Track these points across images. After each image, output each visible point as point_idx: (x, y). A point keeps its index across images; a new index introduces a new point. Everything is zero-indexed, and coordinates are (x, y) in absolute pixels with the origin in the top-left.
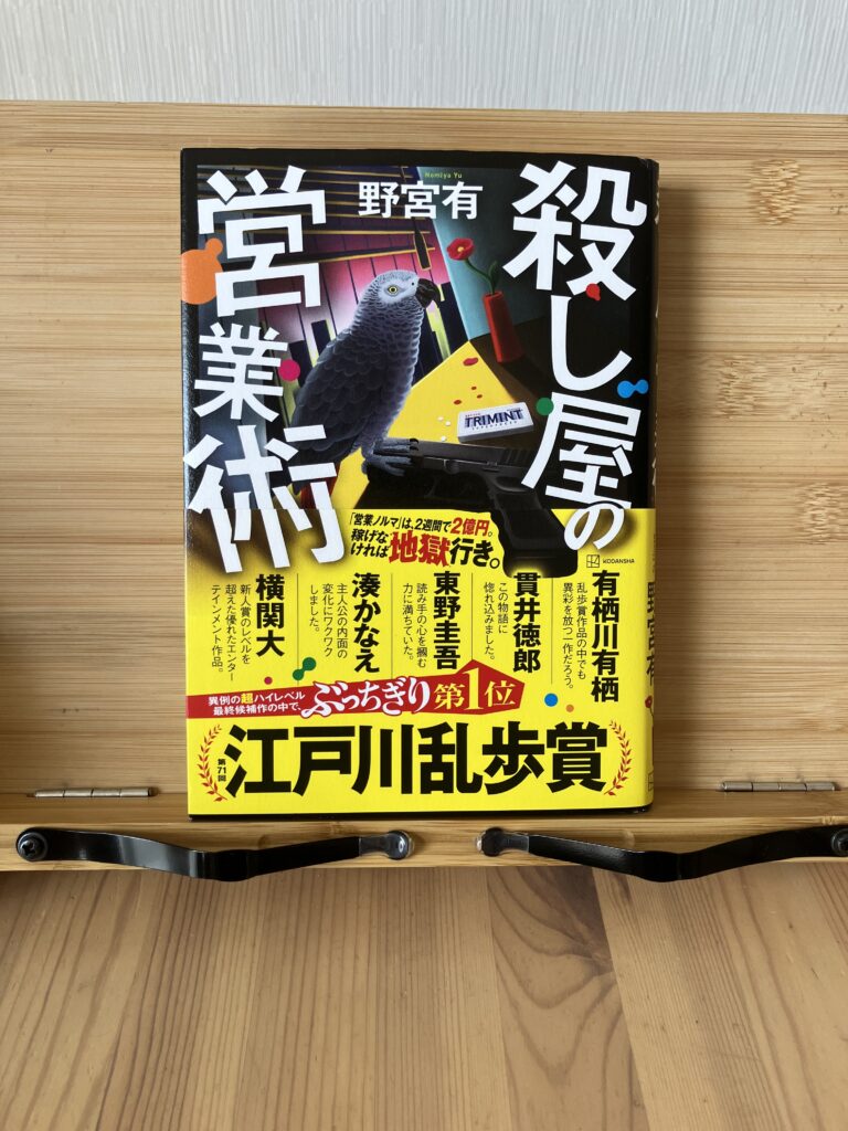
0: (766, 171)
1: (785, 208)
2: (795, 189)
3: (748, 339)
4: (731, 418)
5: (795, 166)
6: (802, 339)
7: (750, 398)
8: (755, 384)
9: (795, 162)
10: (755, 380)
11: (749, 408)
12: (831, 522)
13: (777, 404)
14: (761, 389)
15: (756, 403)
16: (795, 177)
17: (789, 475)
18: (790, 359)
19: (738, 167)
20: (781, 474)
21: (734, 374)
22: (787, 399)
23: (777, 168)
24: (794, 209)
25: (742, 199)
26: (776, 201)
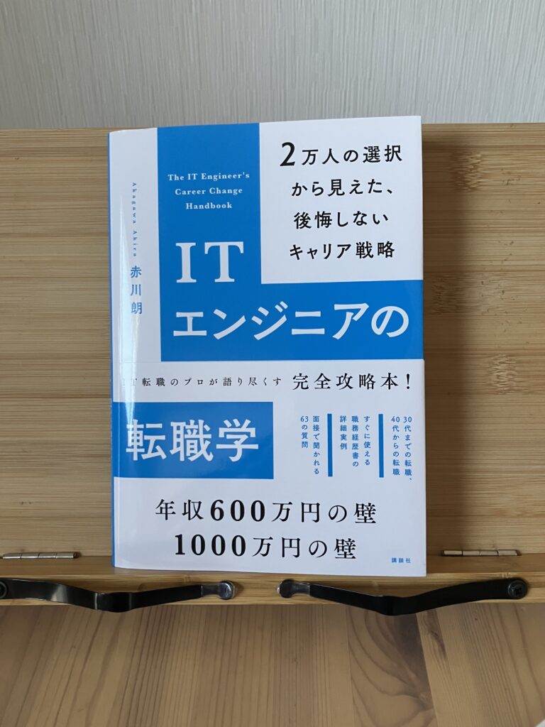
1: (473, 181)
2: (479, 169)
4: (442, 314)
5: (479, 156)
6: (488, 263)
7: (454, 302)
8: (457, 293)
9: (478, 153)
10: (457, 290)
11: (453, 307)
12: (510, 380)
13: (472, 305)
14: (460, 295)
15: (457, 304)
16: (479, 163)
17: (481, 350)
18: (480, 276)
19: (443, 157)
20: (476, 349)
21: (443, 286)
22: (478, 302)
23: (468, 157)
24: (480, 182)
25: (446, 176)
26: (468, 177)
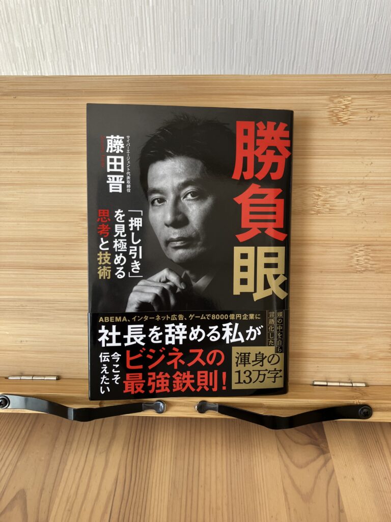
0: (336, 101)
1: (345, 118)
2: (349, 109)
3: (327, 178)
4: (319, 215)
6: (353, 178)
7: (328, 206)
8: (330, 199)
9: (349, 97)
10: (330, 197)
11: (328, 210)
12: (366, 263)
13: (341, 208)
14: (332, 201)
15: (331, 208)
16: (350, 103)
17: (346, 241)
18: (348, 187)
19: (323, 99)
20: (343, 241)
21: (320, 194)
22: (346, 206)
23: (341, 100)
24: (349, 118)
25: (325, 114)
26: (341, 114)
